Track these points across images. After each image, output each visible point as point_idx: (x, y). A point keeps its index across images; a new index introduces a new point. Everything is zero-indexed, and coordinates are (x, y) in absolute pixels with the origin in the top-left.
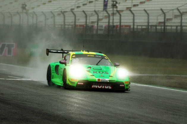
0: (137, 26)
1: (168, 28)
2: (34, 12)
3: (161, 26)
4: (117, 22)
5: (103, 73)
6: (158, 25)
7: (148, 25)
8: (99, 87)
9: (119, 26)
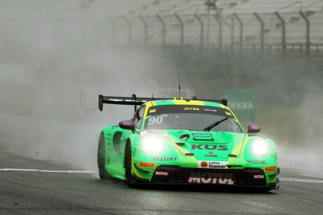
2: (235, 14)
5: (215, 147)
8: (204, 180)
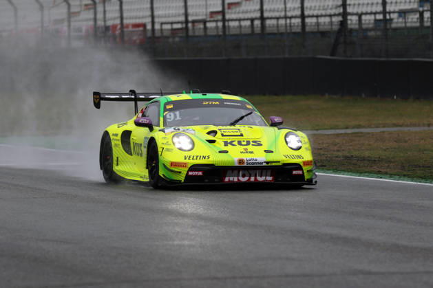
0: (162, 24)
1: (232, 24)
3: (217, 21)
4: (115, 19)
6: (208, 19)
7: (187, 22)
9: (119, 27)
